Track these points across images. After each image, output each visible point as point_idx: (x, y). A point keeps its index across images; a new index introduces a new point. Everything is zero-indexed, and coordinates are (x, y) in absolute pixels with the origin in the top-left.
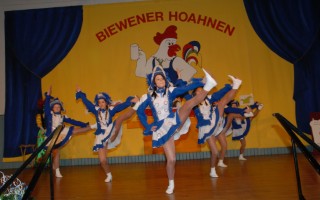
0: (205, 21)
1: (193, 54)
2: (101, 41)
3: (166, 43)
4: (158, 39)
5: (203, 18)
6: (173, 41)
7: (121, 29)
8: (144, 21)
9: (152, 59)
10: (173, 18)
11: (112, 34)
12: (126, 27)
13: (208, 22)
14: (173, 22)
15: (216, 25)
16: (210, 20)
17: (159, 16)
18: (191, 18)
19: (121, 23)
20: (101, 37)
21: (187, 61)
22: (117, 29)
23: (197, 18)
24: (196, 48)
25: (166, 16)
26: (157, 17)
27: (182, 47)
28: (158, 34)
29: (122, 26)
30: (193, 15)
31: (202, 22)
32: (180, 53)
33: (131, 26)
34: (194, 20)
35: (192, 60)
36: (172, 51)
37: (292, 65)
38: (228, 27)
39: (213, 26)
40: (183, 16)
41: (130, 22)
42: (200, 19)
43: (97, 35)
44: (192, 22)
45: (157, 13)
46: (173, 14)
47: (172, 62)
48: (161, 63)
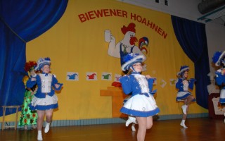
1: (145, 46)
2: (82, 21)
3: (129, 34)
4: (124, 30)
5: (150, 23)
7: (98, 16)
8: (115, 14)
10: (133, 18)
11: (91, 18)
12: (102, 16)
13: (153, 26)
14: (133, 21)
15: (158, 30)
16: (154, 25)
17: (124, 14)
18: (143, 21)
19: (98, 11)
20: (84, 18)
21: (141, 50)
22: (95, 16)
23: (147, 22)
24: (146, 42)
25: (129, 15)
26: (123, 14)
28: (124, 26)
29: (99, 14)
30: (145, 19)
31: (150, 26)
33: (106, 16)
37: (193, 64)
38: (164, 33)
39: (156, 30)
40: (139, 19)
41: (105, 13)
43: (79, 16)
44: (144, 24)
45: (123, 12)
46: (133, 15)
47: (132, 49)
48: (125, 48)
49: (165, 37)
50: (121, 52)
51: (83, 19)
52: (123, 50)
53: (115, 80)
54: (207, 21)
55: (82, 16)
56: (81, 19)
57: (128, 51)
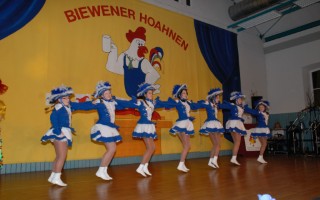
0: (167, 31)
1: (157, 60)
2: (70, 21)
3: (136, 43)
4: (130, 36)
5: (166, 28)
7: (94, 15)
8: (118, 14)
9: (123, 55)
10: (143, 20)
11: (83, 17)
12: (99, 14)
13: (170, 33)
14: (143, 24)
15: (176, 38)
16: (172, 31)
17: (131, 14)
18: (157, 25)
19: (94, 7)
20: (72, 16)
21: (153, 64)
22: (89, 14)
23: (162, 27)
24: (160, 54)
25: (137, 16)
27: (149, 50)
29: (95, 11)
30: (159, 23)
31: (165, 32)
32: (147, 55)
33: (104, 15)
34: (160, 28)
35: (157, 65)
37: (221, 85)
38: (184, 42)
39: (173, 38)
40: (151, 22)
41: (103, 11)
42: (164, 29)
43: (66, 13)
44: (157, 29)
45: (129, 10)
46: (143, 16)
47: (141, 62)
48: (131, 62)
49: (185, 49)
50: (125, 67)
51: (71, 18)
52: (127, 64)
54: (239, 30)
55: (69, 14)
56: (68, 17)
57: (135, 65)
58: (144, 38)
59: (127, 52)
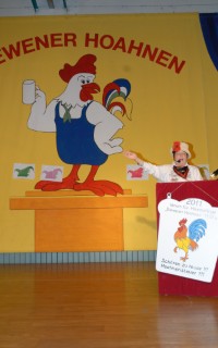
0: (139, 49)
4: (67, 73)
5: (137, 44)
6: (89, 77)
7: (10, 56)
8: (46, 45)
9: (54, 104)
10: (92, 44)
12: (18, 54)
13: (145, 51)
14: (91, 50)
15: (157, 56)
16: (148, 47)
17: (70, 39)
18: (120, 44)
19: (11, 47)
21: (108, 109)
22: (4, 57)
23: (127, 45)
24: (123, 89)
25: (81, 40)
26: (66, 40)
27: (102, 87)
28: (67, 66)
29: (13, 51)
30: (122, 40)
31: (134, 51)
33: (26, 52)
34: (123, 48)
36: (87, 92)
38: (175, 60)
39: (152, 58)
40: (107, 42)
41: (25, 47)
42: (132, 46)
44: (119, 50)
45: (66, 35)
46: (92, 36)
47: (85, 109)
48: (68, 111)
49: (178, 70)
50: (58, 120)
52: (62, 115)
53: (43, 178)
57: (76, 114)
58: (92, 70)
59: (61, 99)
